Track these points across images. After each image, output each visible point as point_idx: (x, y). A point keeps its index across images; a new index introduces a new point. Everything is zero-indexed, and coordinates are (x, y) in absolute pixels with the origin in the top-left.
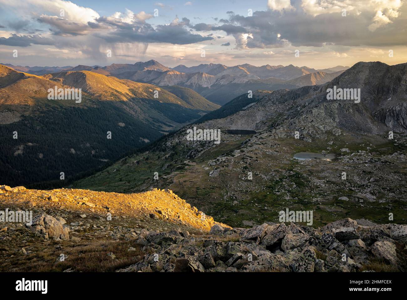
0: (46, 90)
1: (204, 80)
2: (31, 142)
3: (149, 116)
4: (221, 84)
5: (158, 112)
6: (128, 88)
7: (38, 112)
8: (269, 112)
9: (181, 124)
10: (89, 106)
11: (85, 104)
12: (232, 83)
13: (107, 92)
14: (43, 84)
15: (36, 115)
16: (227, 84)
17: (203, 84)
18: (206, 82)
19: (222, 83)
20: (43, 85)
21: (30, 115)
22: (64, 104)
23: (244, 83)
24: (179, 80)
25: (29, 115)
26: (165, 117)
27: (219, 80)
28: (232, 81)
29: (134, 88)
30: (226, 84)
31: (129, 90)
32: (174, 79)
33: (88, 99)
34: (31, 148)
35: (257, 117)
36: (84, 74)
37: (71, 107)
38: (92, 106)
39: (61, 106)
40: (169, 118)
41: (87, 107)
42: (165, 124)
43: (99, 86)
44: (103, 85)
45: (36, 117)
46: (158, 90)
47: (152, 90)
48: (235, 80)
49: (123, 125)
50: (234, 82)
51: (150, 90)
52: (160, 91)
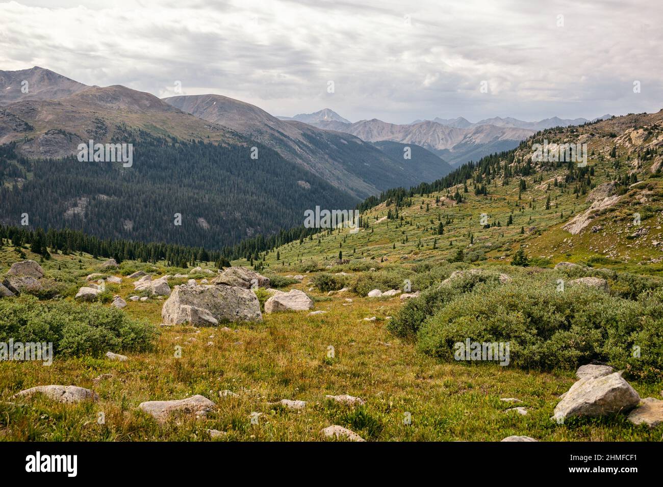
1: (438, 135)
2: (108, 194)
4: (476, 143)
5: (364, 181)
10: (231, 143)
11: (223, 138)
16: (489, 142)
17: (436, 144)
18: (442, 139)
19: (478, 141)
22: (178, 136)
27: (469, 136)
28: (499, 138)
29: (313, 133)
30: (487, 142)
36: (214, 99)
41: (228, 144)
44: (253, 120)
46: (357, 142)
47: (346, 142)
48: (505, 135)
49: (307, 186)
50: (504, 139)
51: (342, 141)
52: (361, 144)
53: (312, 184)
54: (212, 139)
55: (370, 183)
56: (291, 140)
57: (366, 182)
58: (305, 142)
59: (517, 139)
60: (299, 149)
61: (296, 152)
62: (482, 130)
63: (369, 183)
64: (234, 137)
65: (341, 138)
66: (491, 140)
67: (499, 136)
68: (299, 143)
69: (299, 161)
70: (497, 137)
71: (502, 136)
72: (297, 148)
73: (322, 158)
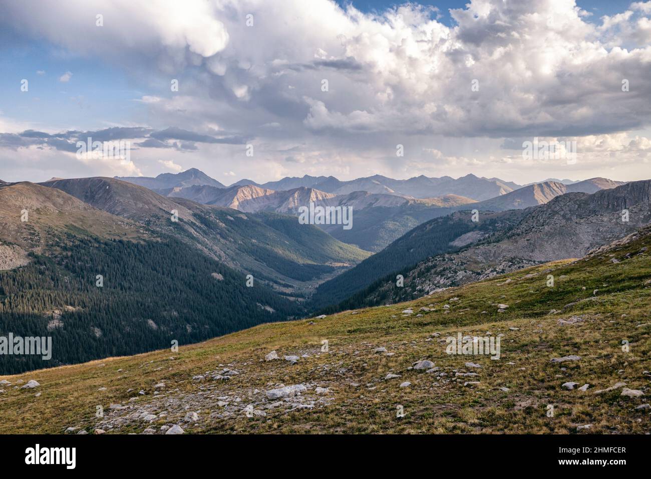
0: (56, 208)
2: (72, 305)
3: (242, 266)
5: (256, 260)
6: (191, 212)
7: (58, 248)
8: (602, 226)
9: (304, 283)
10: (147, 239)
11: (139, 235)
12: (373, 206)
13: (159, 219)
14: (47, 196)
15: (57, 253)
20: (48, 198)
21: (45, 253)
22: (99, 235)
23: (398, 205)
24: (262, 204)
25: (42, 254)
26: (271, 269)
27: (344, 202)
29: (201, 212)
30: (362, 209)
31: (195, 215)
32: (253, 201)
33: (141, 227)
34: (76, 316)
35: (581, 235)
36: (106, 182)
37: (115, 241)
38: (154, 240)
39: (95, 239)
40: (277, 271)
41: (144, 240)
42: (276, 282)
43: (140, 205)
44: (148, 204)
45: (56, 257)
46: (243, 217)
47: (232, 219)
48: (378, 202)
49: (219, 277)
50: (377, 205)
51: (229, 217)
52: (247, 220)
53: (224, 275)
54: (129, 237)
55: (262, 261)
56: (185, 222)
57: (258, 261)
58: (197, 224)
59: (391, 206)
60: (195, 233)
61: (193, 236)
62: (357, 196)
63: (260, 262)
64: (147, 232)
65: (227, 214)
66: (366, 206)
67: (373, 202)
68: (192, 225)
69: (199, 246)
70: (371, 203)
71: (376, 202)
72: (192, 231)
73: (214, 238)
